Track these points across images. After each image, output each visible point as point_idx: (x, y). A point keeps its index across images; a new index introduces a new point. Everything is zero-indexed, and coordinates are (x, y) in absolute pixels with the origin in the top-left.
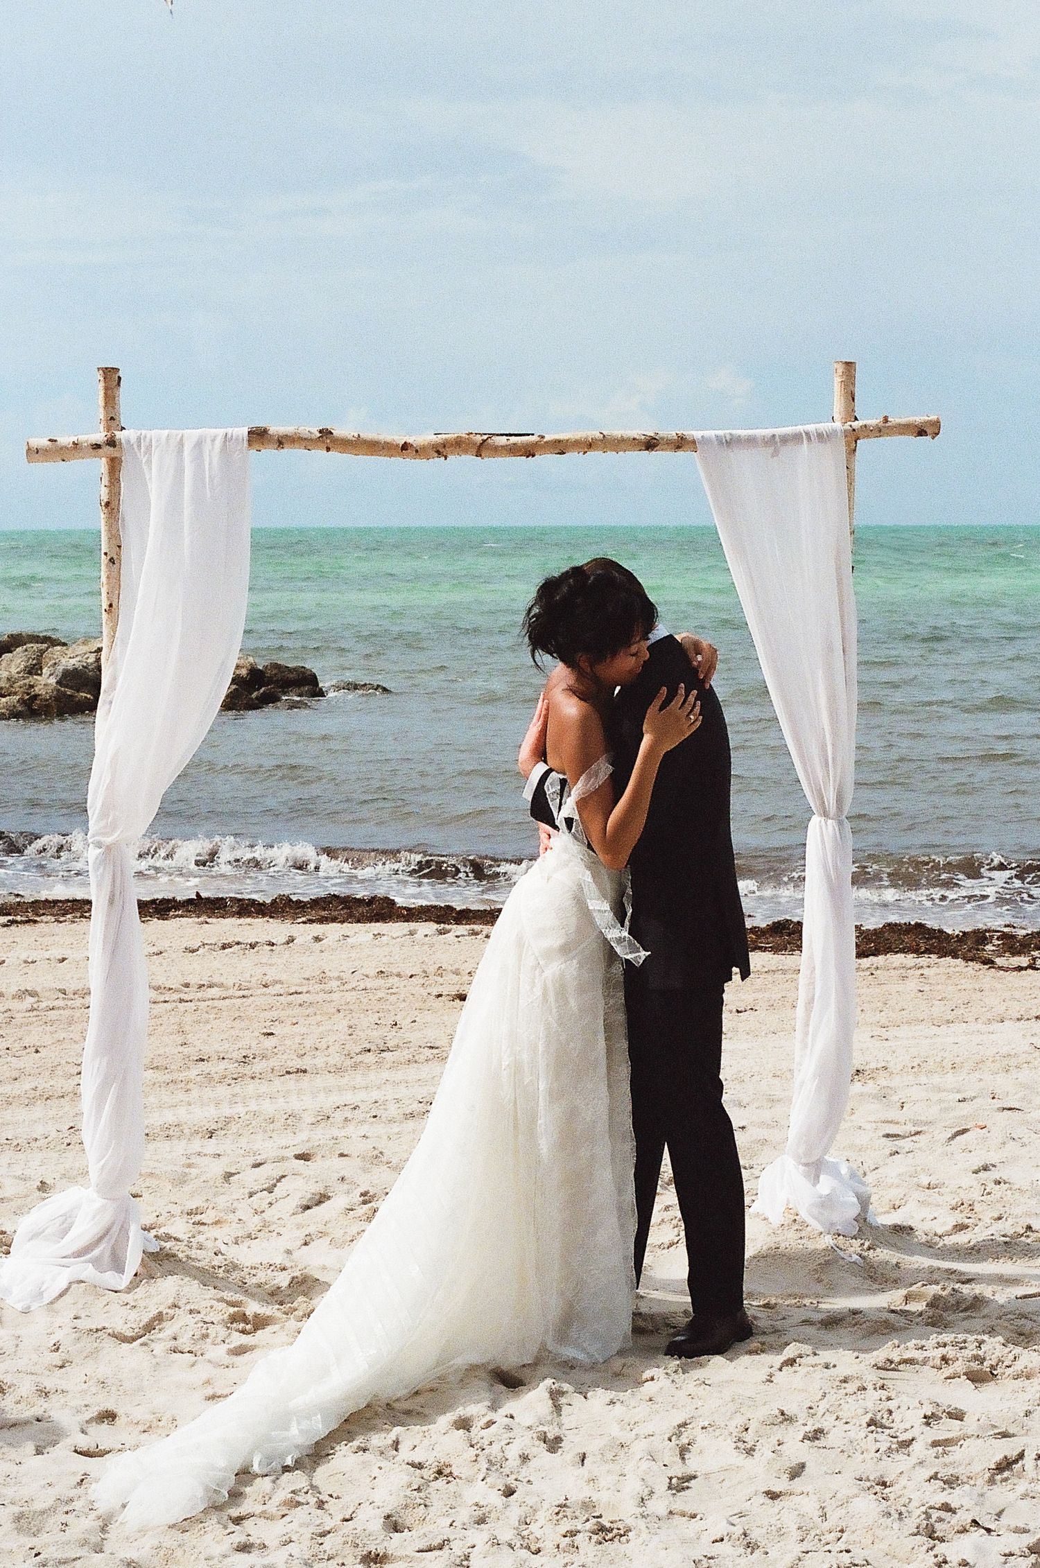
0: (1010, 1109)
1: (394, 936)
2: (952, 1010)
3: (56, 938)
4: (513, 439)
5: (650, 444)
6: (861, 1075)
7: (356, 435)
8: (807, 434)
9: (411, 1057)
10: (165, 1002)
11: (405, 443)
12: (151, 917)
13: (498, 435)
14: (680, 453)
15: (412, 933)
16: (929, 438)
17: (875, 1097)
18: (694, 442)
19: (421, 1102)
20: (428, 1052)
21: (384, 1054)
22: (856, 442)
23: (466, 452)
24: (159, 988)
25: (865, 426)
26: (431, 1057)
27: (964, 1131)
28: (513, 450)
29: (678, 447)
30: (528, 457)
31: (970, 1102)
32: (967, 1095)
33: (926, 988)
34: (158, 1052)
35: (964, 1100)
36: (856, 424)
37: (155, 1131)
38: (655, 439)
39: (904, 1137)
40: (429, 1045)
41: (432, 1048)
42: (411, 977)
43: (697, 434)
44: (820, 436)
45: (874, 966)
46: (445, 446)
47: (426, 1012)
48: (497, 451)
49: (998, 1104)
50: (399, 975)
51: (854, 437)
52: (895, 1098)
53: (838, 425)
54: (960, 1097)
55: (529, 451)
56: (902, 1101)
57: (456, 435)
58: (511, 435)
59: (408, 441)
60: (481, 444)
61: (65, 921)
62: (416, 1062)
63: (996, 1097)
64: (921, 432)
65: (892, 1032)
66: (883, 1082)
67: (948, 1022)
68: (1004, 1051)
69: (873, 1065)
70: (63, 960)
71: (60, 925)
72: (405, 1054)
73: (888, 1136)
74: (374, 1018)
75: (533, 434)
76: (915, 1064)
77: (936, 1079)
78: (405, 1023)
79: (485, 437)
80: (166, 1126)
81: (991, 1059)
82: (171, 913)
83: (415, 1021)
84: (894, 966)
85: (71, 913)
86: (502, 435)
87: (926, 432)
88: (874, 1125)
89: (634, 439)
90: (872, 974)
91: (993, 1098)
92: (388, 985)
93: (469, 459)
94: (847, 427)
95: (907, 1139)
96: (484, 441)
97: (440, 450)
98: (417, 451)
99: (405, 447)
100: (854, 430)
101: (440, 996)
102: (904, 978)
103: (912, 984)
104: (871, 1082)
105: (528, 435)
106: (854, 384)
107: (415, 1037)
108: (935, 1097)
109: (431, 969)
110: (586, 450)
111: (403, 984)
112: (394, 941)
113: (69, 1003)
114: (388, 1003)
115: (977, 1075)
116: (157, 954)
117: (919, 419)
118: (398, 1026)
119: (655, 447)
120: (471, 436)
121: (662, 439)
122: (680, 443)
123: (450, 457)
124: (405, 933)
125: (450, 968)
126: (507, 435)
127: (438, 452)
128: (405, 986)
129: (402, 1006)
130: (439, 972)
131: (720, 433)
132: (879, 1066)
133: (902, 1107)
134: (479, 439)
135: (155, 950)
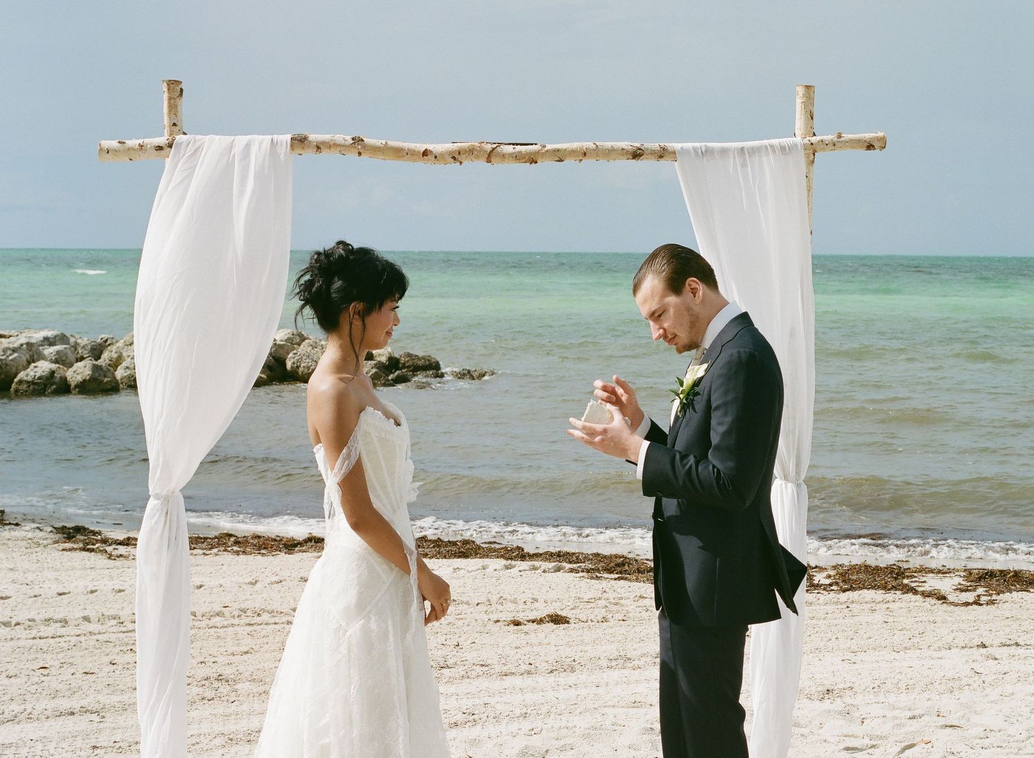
0: (951, 726)
1: (470, 570)
2: (910, 639)
3: (199, 568)
4: (519, 148)
5: (637, 155)
6: (831, 693)
7: (384, 143)
9: (464, 673)
10: (276, 623)
11: (426, 150)
12: (280, 551)
13: (506, 144)
14: (662, 162)
15: (484, 568)
16: (877, 151)
17: (840, 713)
18: (674, 153)
19: (464, 713)
20: (478, 669)
21: (443, 671)
22: (814, 155)
23: (477, 157)
24: (273, 612)
25: (822, 141)
26: (481, 673)
27: (911, 746)
28: (519, 158)
29: (661, 157)
30: (531, 163)
31: (920, 720)
32: (917, 713)
33: (890, 620)
34: (258, 667)
35: (913, 718)
36: (814, 139)
37: (238, 736)
38: (640, 149)
39: (861, 750)
40: (481, 663)
41: (482, 665)
42: (478, 604)
43: (677, 146)
44: (783, 149)
45: (850, 600)
46: (459, 153)
47: (485, 635)
48: (504, 158)
49: (942, 721)
50: (467, 603)
51: (812, 150)
52: (857, 714)
53: (798, 140)
54: (910, 714)
55: (532, 160)
56: (862, 717)
57: (469, 144)
58: (517, 144)
59: (429, 148)
60: (491, 152)
61: (211, 554)
62: (468, 677)
63: (941, 714)
64: (870, 147)
65: (861, 656)
66: (849, 701)
67: (906, 648)
68: (949, 675)
69: (841, 686)
70: (201, 586)
71: (206, 557)
72: (461, 670)
73: (847, 749)
74: (442, 639)
75: (536, 144)
76: (876, 685)
77: (892, 698)
78: (466, 644)
79: (495, 146)
80: (249, 732)
81: (938, 682)
82: (297, 549)
83: (474, 643)
84: (866, 600)
85: (216, 548)
86: (510, 144)
87: (873, 146)
88: (838, 739)
89: (623, 149)
90: (848, 607)
91: (938, 716)
92: (458, 612)
93: (481, 164)
94: (806, 141)
95: (864, 752)
96: (494, 149)
97: (456, 157)
98: (436, 157)
99: (426, 153)
100: (812, 144)
101: (498, 621)
102: (873, 611)
103: (879, 617)
104: (838, 700)
105: (532, 144)
106: (812, 104)
107: (471, 656)
108: (889, 714)
109: (494, 598)
110: (581, 158)
111: (472, 610)
112: (470, 574)
113: (197, 624)
114: (455, 626)
115: (926, 695)
116: (278, 583)
117: (868, 135)
118: (460, 647)
119: (641, 156)
120: (483, 145)
121: (647, 149)
122: (662, 154)
123: (465, 163)
124: (478, 567)
125: (510, 598)
126: (513, 144)
127: (454, 158)
128: (471, 613)
129: (466, 629)
130: (501, 601)
131: (697, 145)
132: (846, 686)
133: (863, 722)
134: (489, 147)
135: (276, 579)
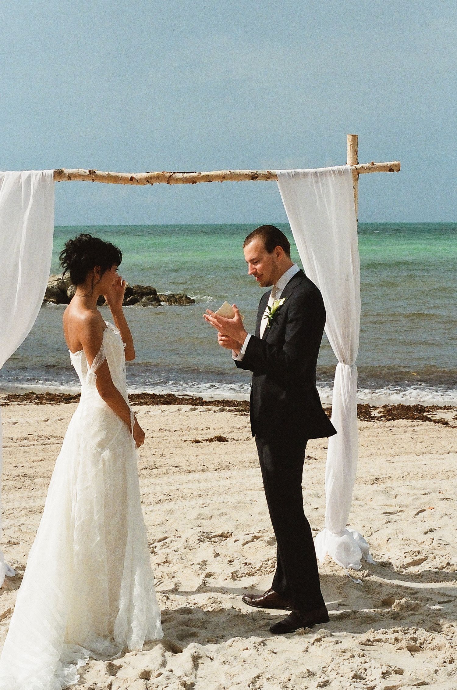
0: (447, 499)
1: (171, 412)
2: (426, 448)
3: (15, 413)
4: (185, 175)
5: (254, 177)
6: (378, 480)
7: (107, 173)
8: (333, 171)
9: (166, 471)
10: (58, 444)
11: (132, 177)
12: (62, 402)
13: (178, 173)
14: (269, 181)
15: (179, 410)
16: (395, 172)
17: (383, 492)
18: (276, 176)
19: (165, 495)
20: (174, 469)
21: (153, 470)
22: (358, 175)
23: (162, 181)
24: (56, 437)
25: (363, 167)
26: (176, 471)
27: (423, 511)
28: (186, 180)
29: (269, 178)
30: (193, 183)
31: (429, 495)
32: (427, 491)
33: (415, 437)
34: (47, 469)
35: (425, 494)
36: (358, 166)
37: (35, 509)
38: (256, 174)
39: (394, 513)
40: (176, 465)
41: (176, 467)
42: (175, 431)
43: (278, 172)
44: (340, 172)
45: (392, 426)
46: (151, 179)
47: (179, 449)
48: (177, 180)
49: (442, 496)
50: (169, 430)
51: (357, 172)
52: (392, 493)
53: (349, 167)
54: (423, 492)
55: (193, 181)
56: (396, 494)
57: (157, 173)
58: (185, 173)
59: (133, 176)
60: (169, 177)
61: (22, 404)
62: (168, 474)
63: (441, 492)
64: (391, 170)
65: (397, 458)
66: (388, 484)
67: (423, 453)
68: (447, 469)
69: (384, 476)
70: (16, 423)
71: (19, 406)
72: (164, 470)
73: (386, 513)
74: (153, 451)
75: (196, 172)
76: (404, 475)
77: (413, 483)
78: (167, 454)
79: (171, 174)
81: (441, 473)
82: (72, 400)
83: (172, 453)
84: (401, 425)
85: (25, 401)
86: (180, 173)
87: (393, 170)
88: (380, 507)
89: (246, 174)
90: (391, 430)
91: (440, 493)
92: (163, 435)
93: (164, 184)
94: (353, 167)
95: (395, 514)
96: (171, 176)
97: (149, 180)
98: (137, 181)
99: (132, 179)
100: (357, 169)
101: (186, 441)
102: (405, 432)
103: (408, 435)
104: (382, 484)
105: (193, 172)
106: (357, 146)
107: (170, 461)
108: (411, 492)
109: (184, 428)
110: (222, 180)
111: (171, 434)
112: (170, 414)
113: (13, 444)
114: (161, 444)
115: (433, 481)
116: (60, 420)
117: (389, 163)
118: (164, 455)
119: (257, 178)
120: (164, 173)
121: (260, 174)
122: (269, 176)
123: (154, 184)
124: (176, 410)
125: (193, 427)
126: (182, 173)
127: (148, 181)
128: (171, 436)
129: (168, 445)
130: (188, 429)
131: (290, 171)
132: (387, 476)
133: (396, 497)
134: (168, 175)
135: (60, 418)
